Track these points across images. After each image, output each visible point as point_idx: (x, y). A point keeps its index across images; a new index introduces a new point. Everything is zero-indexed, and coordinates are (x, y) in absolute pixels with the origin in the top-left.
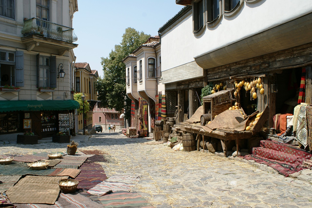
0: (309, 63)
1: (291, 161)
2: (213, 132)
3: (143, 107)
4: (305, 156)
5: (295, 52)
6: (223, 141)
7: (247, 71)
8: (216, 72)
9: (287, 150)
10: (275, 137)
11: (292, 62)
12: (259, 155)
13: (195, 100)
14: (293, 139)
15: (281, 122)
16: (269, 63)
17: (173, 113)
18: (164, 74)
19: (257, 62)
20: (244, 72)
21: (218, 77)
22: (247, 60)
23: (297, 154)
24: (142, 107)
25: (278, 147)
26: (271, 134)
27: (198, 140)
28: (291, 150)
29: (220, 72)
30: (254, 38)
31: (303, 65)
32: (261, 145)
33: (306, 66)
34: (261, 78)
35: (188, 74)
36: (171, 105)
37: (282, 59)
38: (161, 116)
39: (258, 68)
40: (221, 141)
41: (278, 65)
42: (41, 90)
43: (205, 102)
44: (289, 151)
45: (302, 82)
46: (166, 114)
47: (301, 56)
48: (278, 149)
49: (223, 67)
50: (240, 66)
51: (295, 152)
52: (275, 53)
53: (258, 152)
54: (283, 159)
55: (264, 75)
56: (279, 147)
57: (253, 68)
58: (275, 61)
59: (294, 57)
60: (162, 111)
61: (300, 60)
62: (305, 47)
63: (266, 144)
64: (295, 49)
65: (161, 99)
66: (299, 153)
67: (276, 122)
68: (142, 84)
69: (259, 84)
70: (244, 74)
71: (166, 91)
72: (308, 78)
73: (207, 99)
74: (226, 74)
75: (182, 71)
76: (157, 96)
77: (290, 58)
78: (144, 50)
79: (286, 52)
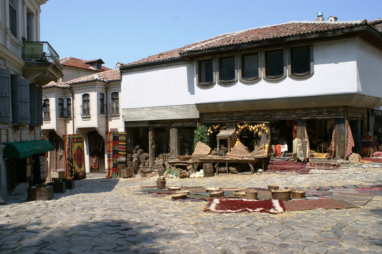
0: (299, 118)
1: (298, 168)
2: (242, 159)
3: (73, 145)
4: (302, 165)
5: (290, 111)
6: (250, 163)
7: (251, 118)
8: (214, 116)
9: (290, 164)
10: (275, 158)
11: (289, 117)
12: (273, 169)
13: (181, 137)
14: (289, 158)
15: (278, 149)
16: (271, 115)
17: (131, 150)
18: (128, 112)
19: (260, 113)
20: (248, 119)
21: (216, 120)
22: (251, 111)
23: (297, 165)
24: (71, 145)
25: (283, 163)
26: (272, 157)
27: (218, 167)
28: (293, 164)
29: (219, 116)
30: (268, 101)
31: (296, 119)
32: (269, 164)
33: (297, 120)
34: (265, 123)
35: (176, 115)
36: (129, 142)
37: (281, 114)
38: (118, 154)
39: (261, 117)
40: (250, 164)
41: (278, 117)
42: (35, 128)
43: (220, 139)
44: (291, 164)
45: (295, 127)
46: (126, 151)
47: (295, 114)
48: (283, 164)
49: (223, 113)
50: (243, 114)
51: (295, 164)
52: (276, 110)
53: (272, 168)
54: (293, 168)
55: (268, 122)
56: (285, 163)
57: (257, 117)
58: (276, 114)
59: (289, 114)
60: (120, 148)
61: (294, 116)
62: (296, 109)
63: (274, 163)
64: (290, 109)
65: (118, 137)
66: (298, 164)
67: (274, 149)
68: (90, 120)
69: (264, 127)
70: (247, 120)
71: (126, 128)
72: (298, 126)
73: (223, 137)
74: (228, 118)
75: (165, 111)
76: (107, 133)
77: (286, 114)
78: (97, 84)
79: (284, 110)
